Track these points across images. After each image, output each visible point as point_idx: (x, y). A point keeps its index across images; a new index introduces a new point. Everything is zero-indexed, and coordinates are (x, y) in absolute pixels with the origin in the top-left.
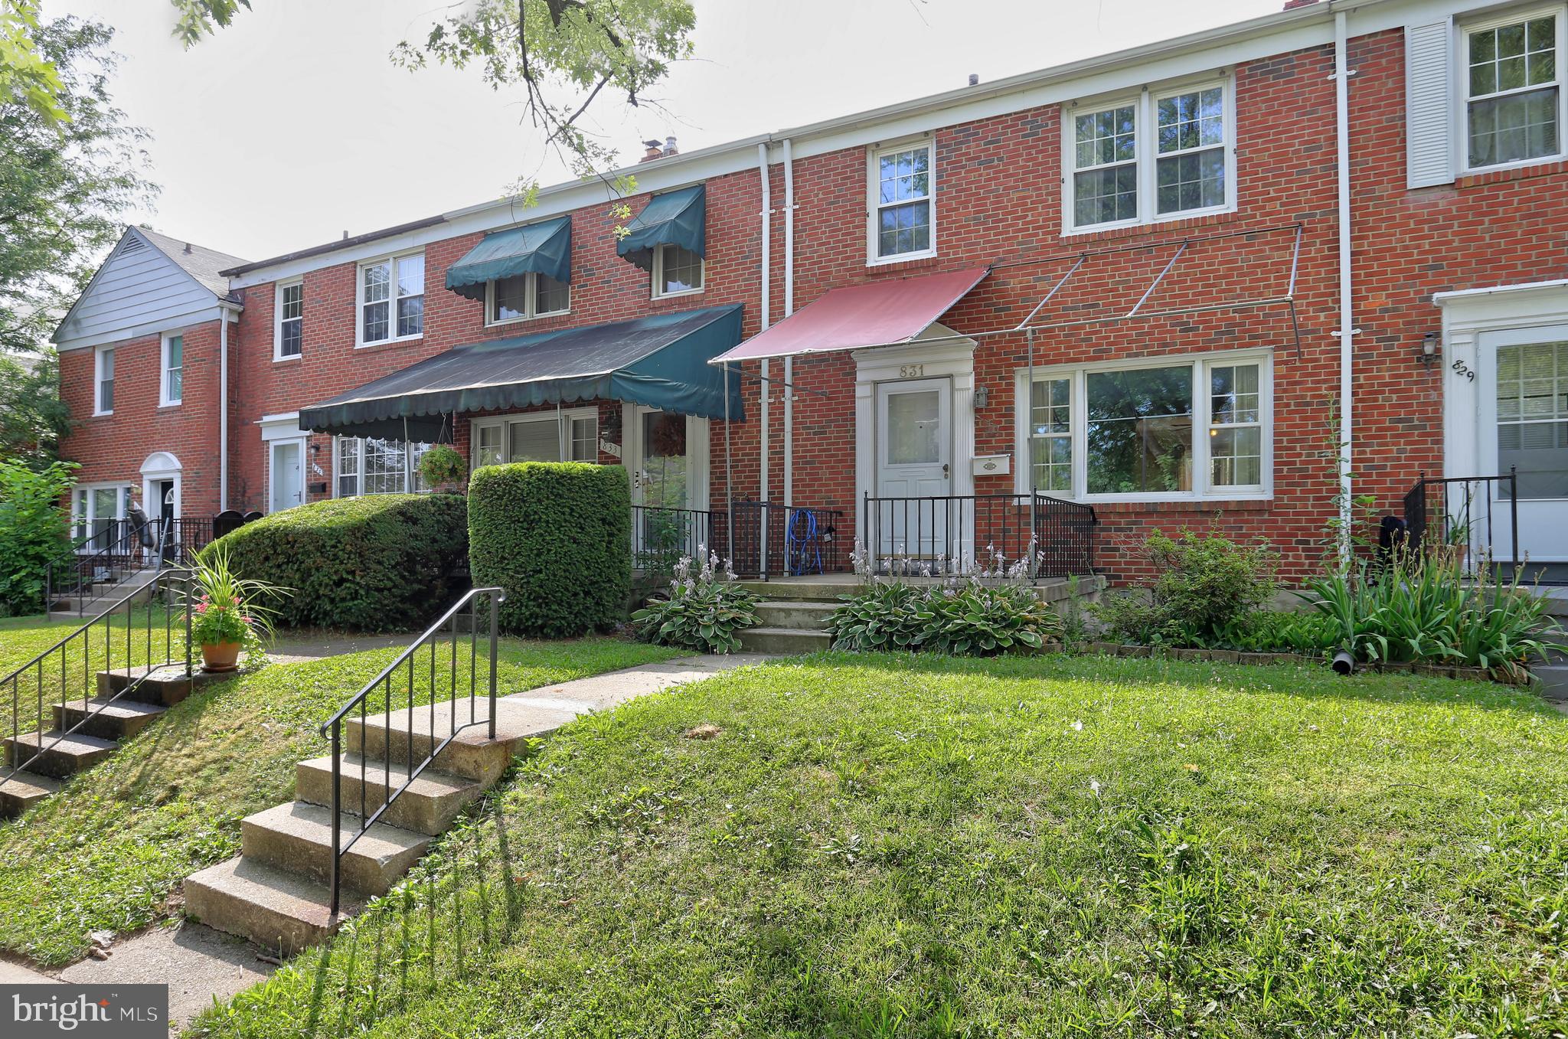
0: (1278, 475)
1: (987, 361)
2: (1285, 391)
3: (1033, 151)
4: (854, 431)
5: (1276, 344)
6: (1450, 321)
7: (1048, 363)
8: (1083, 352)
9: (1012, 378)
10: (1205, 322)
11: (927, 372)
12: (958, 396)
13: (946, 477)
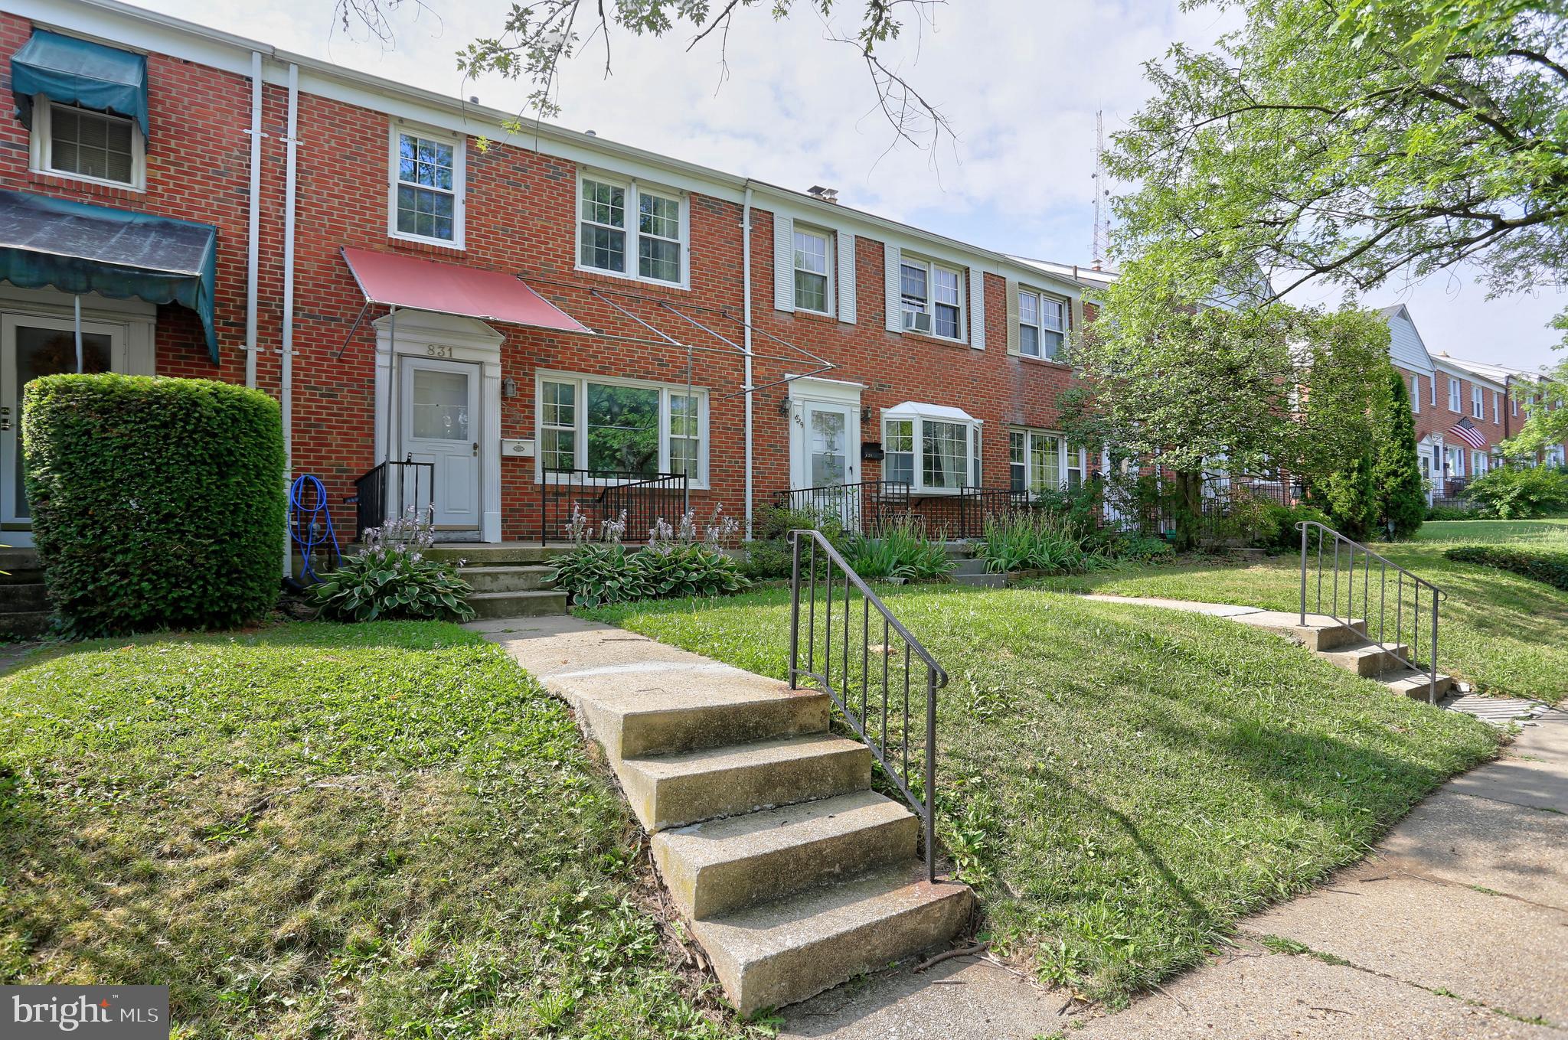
0: (712, 473)
1: (513, 357)
2: (717, 418)
3: (555, 192)
5: (713, 387)
6: (794, 391)
7: (564, 368)
8: (591, 366)
9: (534, 375)
10: (672, 362)
11: (456, 355)
12: (487, 382)
13: (475, 454)
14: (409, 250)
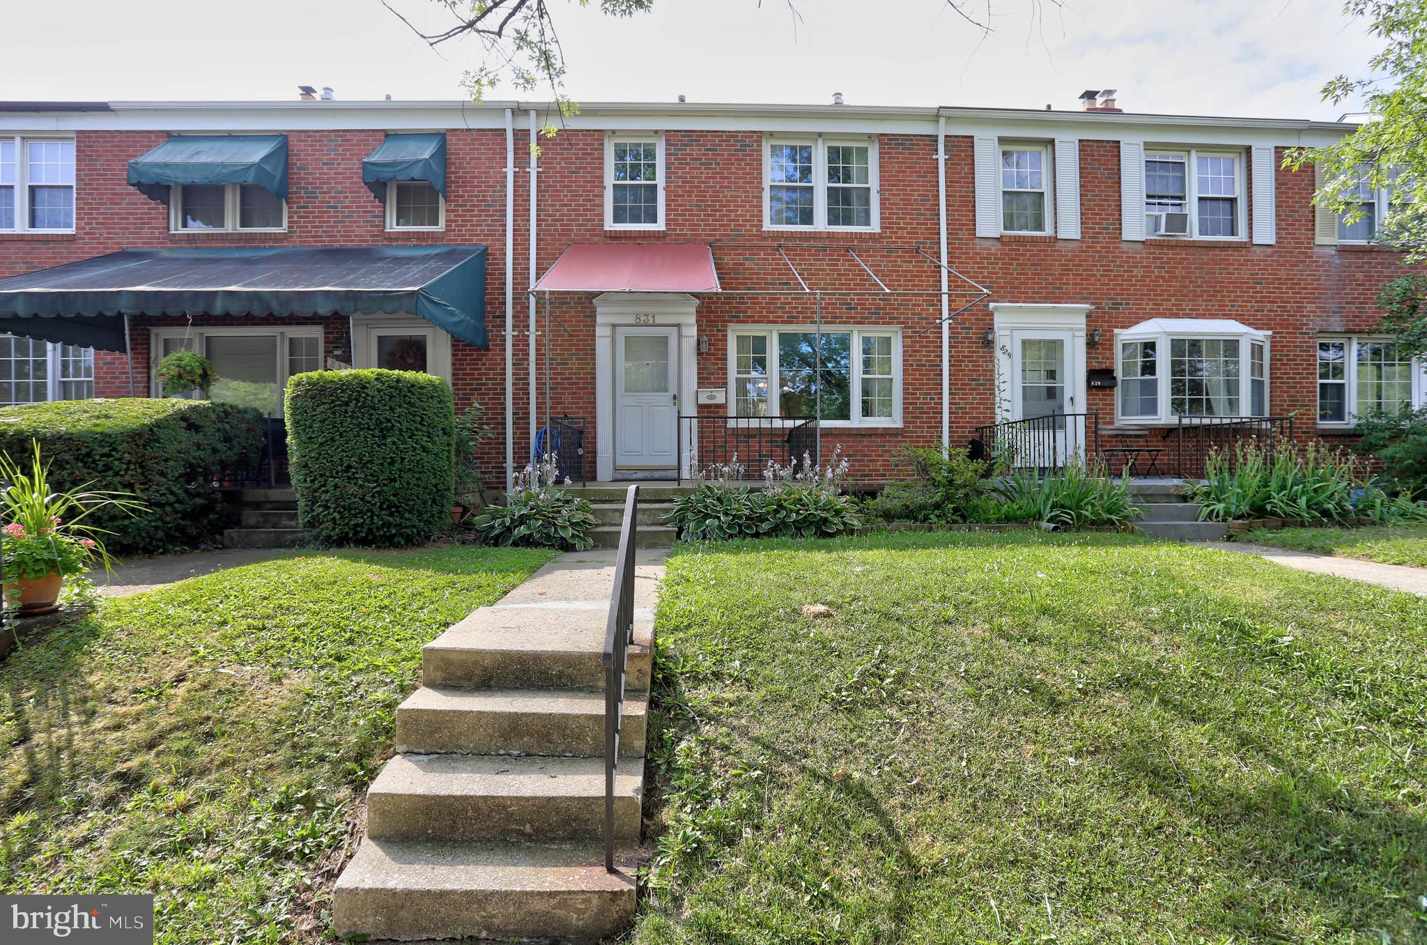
0: (906, 411)
1: (707, 316)
2: (910, 356)
3: (743, 163)
4: (594, 364)
5: (905, 324)
6: (999, 320)
7: (753, 322)
8: (780, 317)
9: (726, 331)
10: (862, 304)
11: (659, 320)
12: (685, 342)
13: (675, 404)
14: (621, 238)
